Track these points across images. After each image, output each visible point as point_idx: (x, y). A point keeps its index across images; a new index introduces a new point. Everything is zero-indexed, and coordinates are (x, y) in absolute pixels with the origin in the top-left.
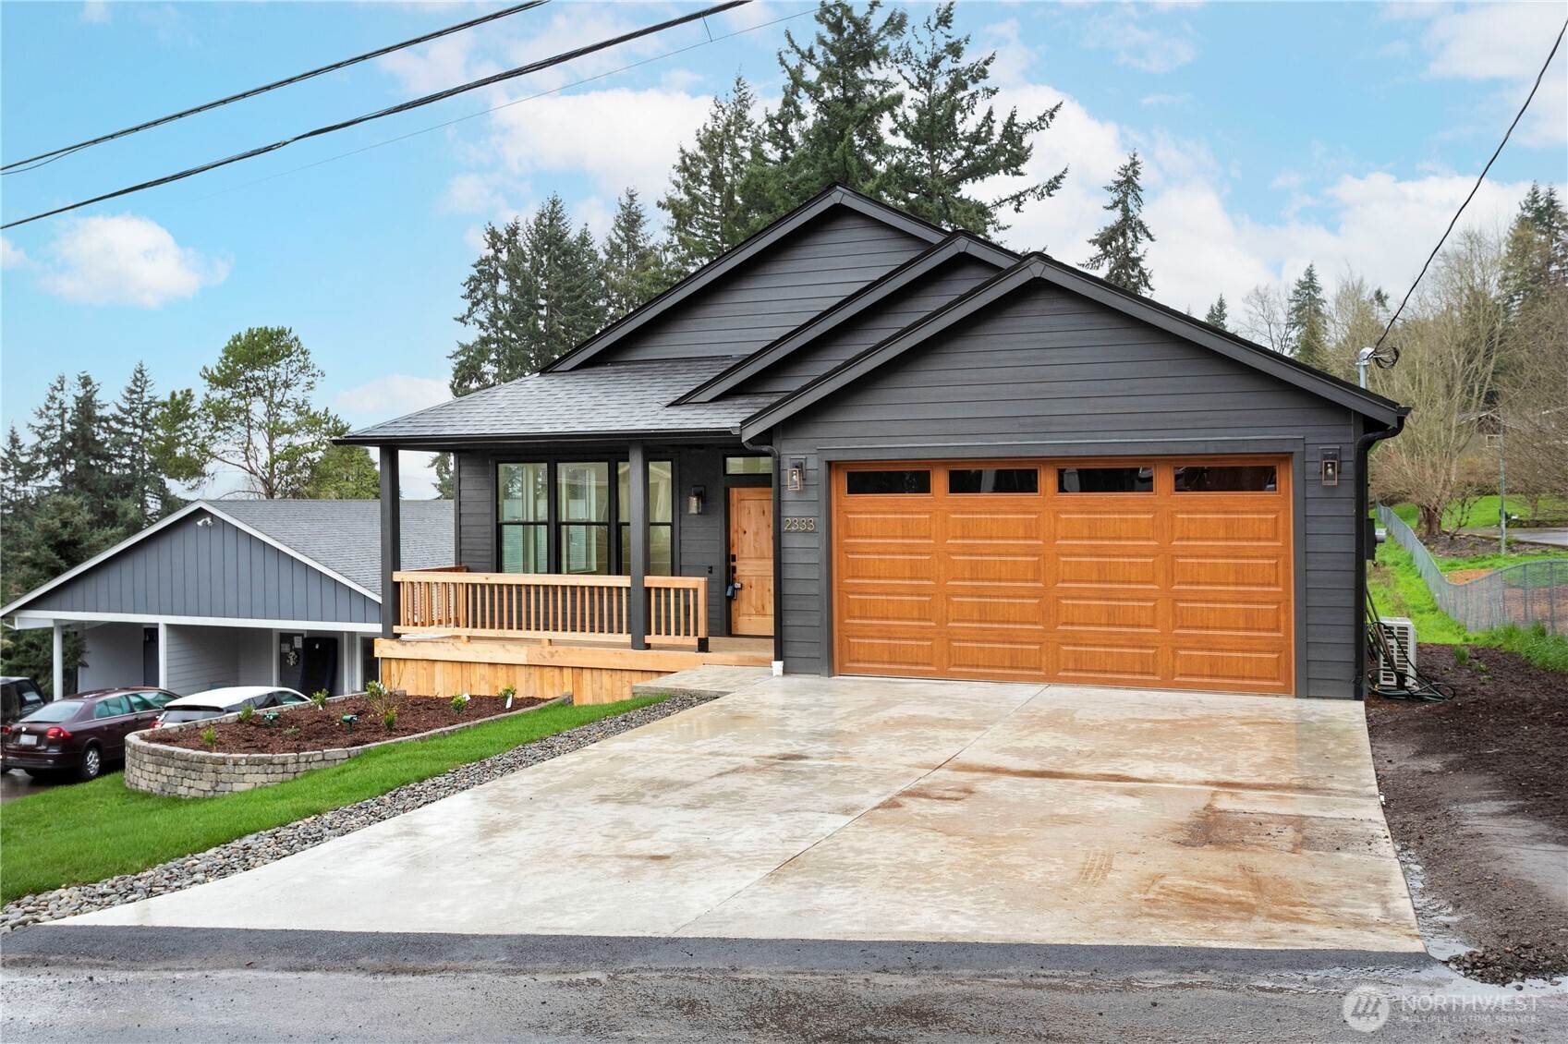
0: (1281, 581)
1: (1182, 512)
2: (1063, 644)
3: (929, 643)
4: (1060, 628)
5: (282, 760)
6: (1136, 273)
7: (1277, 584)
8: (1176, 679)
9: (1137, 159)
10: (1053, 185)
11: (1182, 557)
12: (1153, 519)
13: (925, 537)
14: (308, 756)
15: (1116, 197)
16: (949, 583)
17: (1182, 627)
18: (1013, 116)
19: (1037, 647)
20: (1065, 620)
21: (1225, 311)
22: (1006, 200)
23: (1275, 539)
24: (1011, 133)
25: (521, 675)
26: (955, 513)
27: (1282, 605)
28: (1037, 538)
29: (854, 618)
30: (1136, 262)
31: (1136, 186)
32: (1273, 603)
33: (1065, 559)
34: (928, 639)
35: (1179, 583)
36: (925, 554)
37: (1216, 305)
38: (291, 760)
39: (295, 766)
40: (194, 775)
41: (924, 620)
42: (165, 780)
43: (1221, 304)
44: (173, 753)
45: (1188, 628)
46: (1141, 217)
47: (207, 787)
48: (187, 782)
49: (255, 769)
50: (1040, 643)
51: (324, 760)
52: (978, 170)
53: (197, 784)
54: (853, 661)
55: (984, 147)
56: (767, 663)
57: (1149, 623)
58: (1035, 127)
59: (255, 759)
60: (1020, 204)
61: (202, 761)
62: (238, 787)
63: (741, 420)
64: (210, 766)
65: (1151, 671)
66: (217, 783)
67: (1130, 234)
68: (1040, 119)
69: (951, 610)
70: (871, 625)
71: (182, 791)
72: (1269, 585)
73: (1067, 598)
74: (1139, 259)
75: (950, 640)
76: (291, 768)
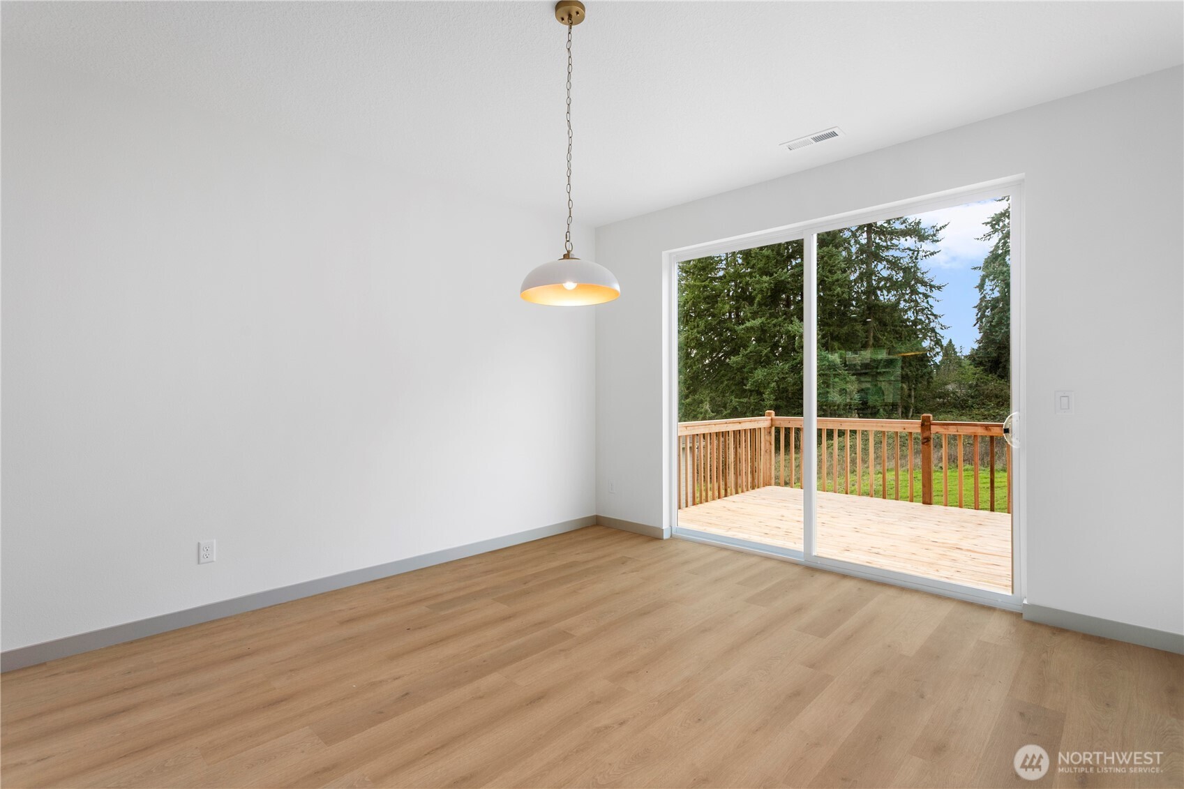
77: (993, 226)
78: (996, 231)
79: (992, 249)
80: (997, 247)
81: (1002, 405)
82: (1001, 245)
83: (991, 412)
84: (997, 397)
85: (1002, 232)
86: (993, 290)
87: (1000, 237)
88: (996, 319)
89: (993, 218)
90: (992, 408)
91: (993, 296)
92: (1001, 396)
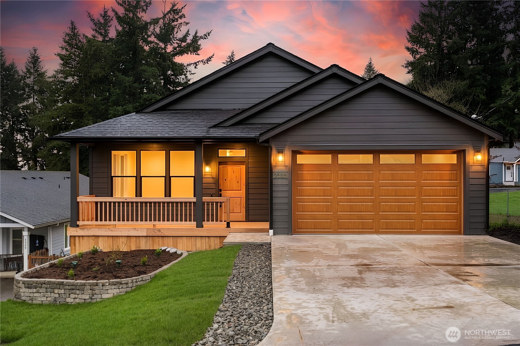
0: (458, 195)
1: (425, 171)
2: (381, 219)
3: (330, 221)
4: (380, 213)
5: (126, 282)
7: (457, 196)
8: (422, 230)
10: (209, 60)
11: (425, 186)
12: (415, 173)
13: (329, 180)
14: (136, 279)
16: (338, 197)
17: (424, 212)
18: (196, 33)
19: (372, 221)
20: (382, 211)
22: (192, 64)
23: (457, 180)
24: (196, 39)
25: (143, 241)
26: (341, 171)
27: (458, 203)
28: (372, 180)
29: (300, 212)
32: (455, 202)
33: (383, 188)
34: (329, 219)
35: (423, 196)
36: (329, 187)
38: (130, 281)
39: (131, 284)
40: (78, 292)
41: (328, 212)
42: (57, 296)
44: (63, 282)
45: (426, 212)
47: (87, 297)
48: (73, 296)
49: (113, 287)
50: (373, 219)
51: (142, 280)
52: (182, 52)
53: (80, 296)
54: (300, 229)
55: (185, 44)
56: (267, 231)
57: (413, 211)
58: (203, 38)
59: (113, 282)
60: (197, 65)
61: (84, 285)
62: (105, 296)
63: (259, 133)
64: (88, 287)
65: (413, 228)
66: (93, 295)
68: (204, 35)
69: (339, 207)
70: (307, 214)
71: (69, 300)
72: (454, 196)
73: (383, 202)
75: (338, 219)
76: (130, 285)
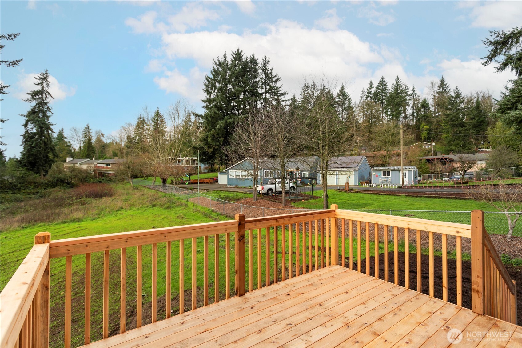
6: (46, 107)
9: (48, 72)
15: (40, 82)
21: (63, 131)
30: (46, 104)
31: (47, 81)
37: (61, 129)
43: (63, 129)
46: (48, 91)
67: (44, 95)
74: (48, 103)
77: (32, 96)
78: (34, 99)
79: (32, 108)
80: (35, 107)
81: (38, 187)
82: (37, 107)
83: (32, 191)
84: (34, 183)
85: (38, 100)
86: (32, 128)
87: (37, 103)
88: (34, 144)
89: (33, 92)
90: (32, 189)
91: (32, 132)
92: (37, 183)
